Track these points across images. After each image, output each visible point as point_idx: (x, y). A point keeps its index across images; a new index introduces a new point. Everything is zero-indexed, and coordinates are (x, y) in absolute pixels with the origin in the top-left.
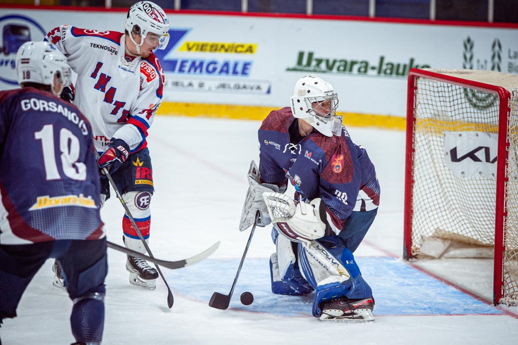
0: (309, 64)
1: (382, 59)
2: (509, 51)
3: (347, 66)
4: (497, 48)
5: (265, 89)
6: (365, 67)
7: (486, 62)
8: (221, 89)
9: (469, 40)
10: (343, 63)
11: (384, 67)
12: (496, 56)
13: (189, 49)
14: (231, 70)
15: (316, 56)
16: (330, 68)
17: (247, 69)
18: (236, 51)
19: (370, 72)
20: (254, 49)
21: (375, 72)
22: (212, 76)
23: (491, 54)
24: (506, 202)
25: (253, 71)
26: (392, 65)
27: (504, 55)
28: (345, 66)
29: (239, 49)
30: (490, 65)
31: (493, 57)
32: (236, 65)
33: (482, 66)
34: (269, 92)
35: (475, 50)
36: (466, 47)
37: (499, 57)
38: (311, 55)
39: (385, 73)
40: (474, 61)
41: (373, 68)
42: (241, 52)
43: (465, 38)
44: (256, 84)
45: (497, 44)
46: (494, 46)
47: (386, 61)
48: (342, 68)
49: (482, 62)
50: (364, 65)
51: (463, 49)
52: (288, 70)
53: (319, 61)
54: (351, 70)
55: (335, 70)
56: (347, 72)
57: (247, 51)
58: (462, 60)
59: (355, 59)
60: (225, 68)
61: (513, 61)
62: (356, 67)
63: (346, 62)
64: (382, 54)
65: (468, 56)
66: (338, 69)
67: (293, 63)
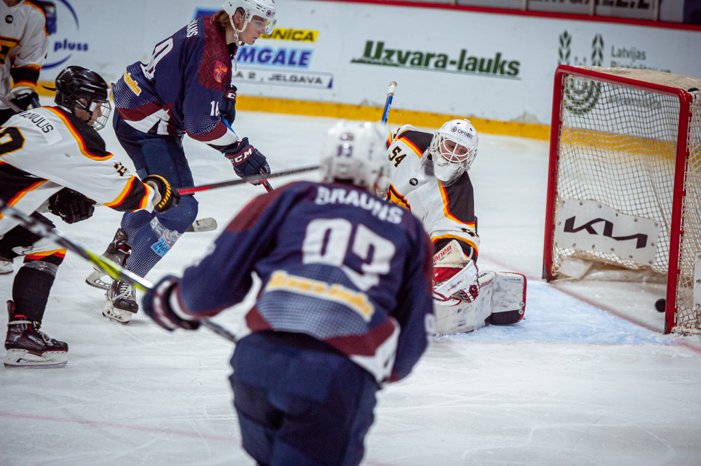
1: (464, 53)
2: (613, 48)
4: (598, 44)
5: (326, 82)
6: (443, 62)
8: (275, 81)
9: (566, 35)
10: (418, 56)
11: (466, 62)
14: (287, 60)
15: (386, 47)
16: (402, 61)
17: (306, 59)
18: (294, 38)
19: (449, 67)
20: (315, 36)
22: (264, 66)
23: (591, 51)
25: (313, 62)
26: (475, 60)
27: (607, 52)
28: (420, 59)
29: (297, 36)
30: (589, 63)
31: (594, 54)
34: (330, 86)
35: (572, 46)
36: (562, 42)
37: (601, 55)
38: (380, 45)
39: (467, 68)
40: (571, 58)
41: (453, 63)
43: (562, 33)
44: (316, 77)
45: (598, 40)
46: (595, 42)
47: (468, 55)
49: (580, 60)
50: (442, 58)
51: (559, 44)
52: (354, 61)
53: (390, 53)
54: (427, 64)
55: (408, 63)
57: (306, 38)
58: (558, 56)
59: (432, 51)
60: (280, 58)
61: (616, 60)
62: (432, 61)
63: (421, 55)
64: (464, 47)
65: (565, 52)
67: (360, 54)
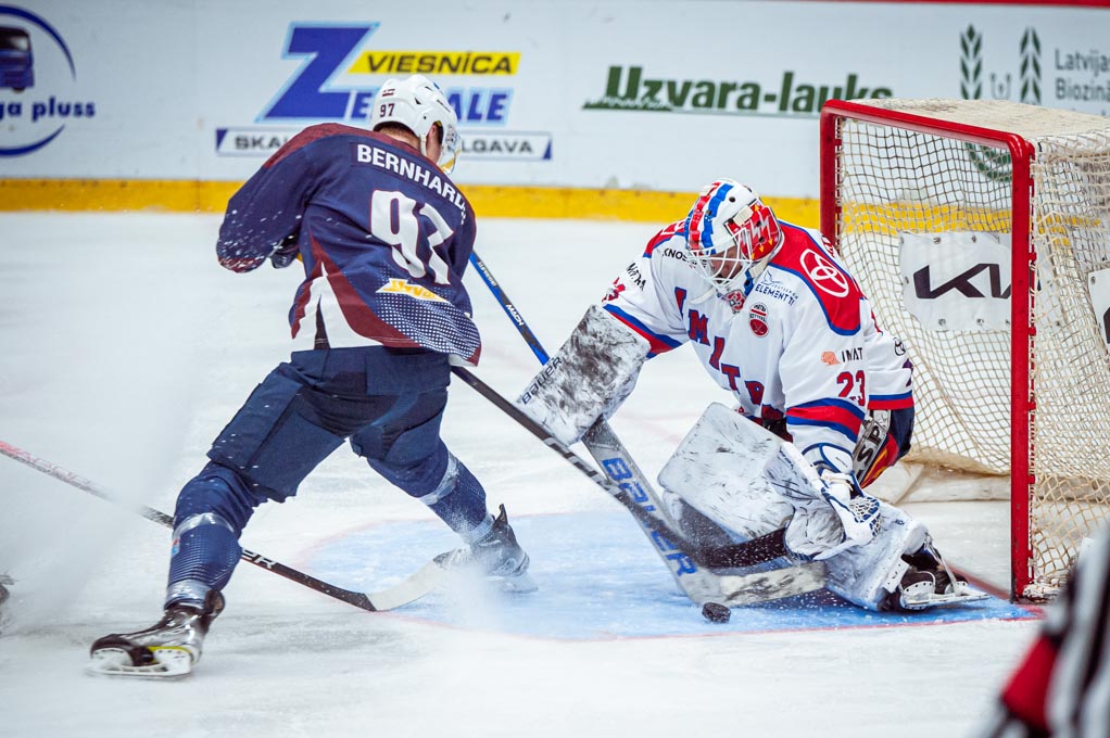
0: (632, 93)
1: (788, 77)
2: (1057, 53)
3: (714, 96)
4: (1030, 47)
5: (539, 150)
6: (752, 97)
7: (1008, 78)
9: (971, 33)
10: (705, 89)
11: (793, 95)
12: (1030, 65)
13: (374, 68)
14: (464, 112)
15: (646, 76)
16: (677, 100)
17: (501, 107)
18: (474, 70)
19: (764, 106)
20: (513, 64)
21: (774, 107)
23: (1020, 61)
24: (1032, 381)
25: (511, 110)
26: (811, 89)
27: (1046, 61)
28: (710, 95)
29: (481, 65)
30: (1017, 85)
31: (1024, 68)
32: (476, 98)
33: (1001, 88)
34: (548, 155)
35: (983, 52)
36: (965, 47)
37: (1037, 68)
38: (635, 73)
39: (796, 108)
40: (984, 77)
41: (770, 98)
42: (485, 71)
43: (965, 30)
44: (521, 140)
45: (1030, 40)
46: (1024, 43)
47: (796, 83)
48: (702, 100)
49: (1001, 79)
50: (749, 91)
51: (961, 52)
52: (588, 106)
53: (654, 86)
54: (722, 104)
55: (688, 104)
56: (715, 109)
57: (498, 68)
58: (960, 75)
59: (730, 80)
61: (1064, 74)
62: (733, 97)
63: (711, 86)
64: (789, 69)
65: (971, 66)
66: (695, 103)
67: (598, 93)
